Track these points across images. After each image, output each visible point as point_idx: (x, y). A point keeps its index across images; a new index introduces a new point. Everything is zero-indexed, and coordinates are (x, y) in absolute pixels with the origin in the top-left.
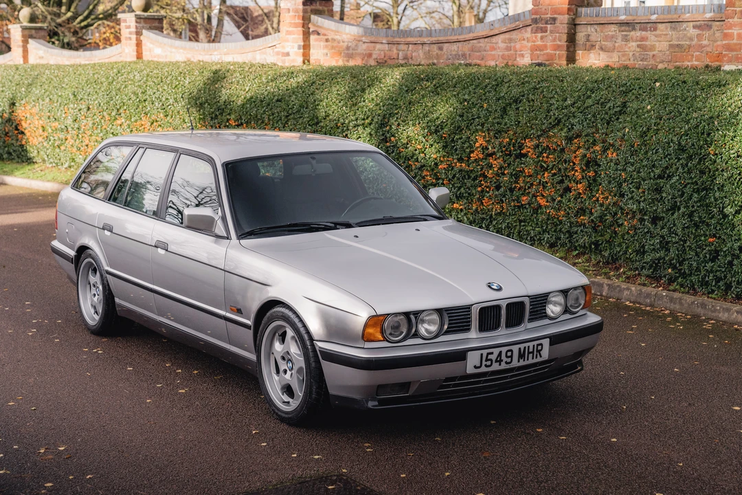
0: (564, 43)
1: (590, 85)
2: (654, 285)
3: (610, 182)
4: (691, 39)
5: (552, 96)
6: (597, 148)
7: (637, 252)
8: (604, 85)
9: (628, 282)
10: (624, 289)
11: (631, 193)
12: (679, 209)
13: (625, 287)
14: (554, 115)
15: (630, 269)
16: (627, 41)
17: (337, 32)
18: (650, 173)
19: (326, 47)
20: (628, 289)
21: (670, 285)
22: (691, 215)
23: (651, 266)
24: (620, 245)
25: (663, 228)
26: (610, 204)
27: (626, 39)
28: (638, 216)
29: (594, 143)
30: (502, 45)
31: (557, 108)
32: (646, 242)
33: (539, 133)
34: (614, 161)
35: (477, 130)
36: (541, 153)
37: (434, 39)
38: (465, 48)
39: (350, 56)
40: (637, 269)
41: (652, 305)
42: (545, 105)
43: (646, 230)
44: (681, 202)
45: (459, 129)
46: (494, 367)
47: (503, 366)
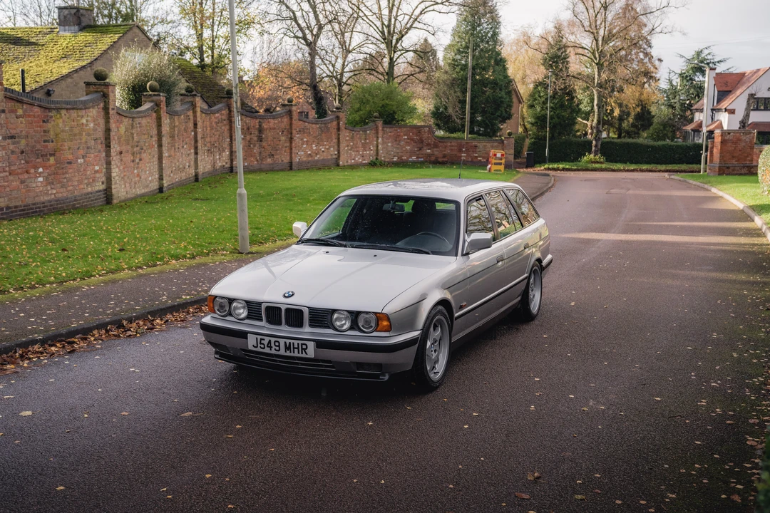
46: (267, 350)
47: (273, 352)
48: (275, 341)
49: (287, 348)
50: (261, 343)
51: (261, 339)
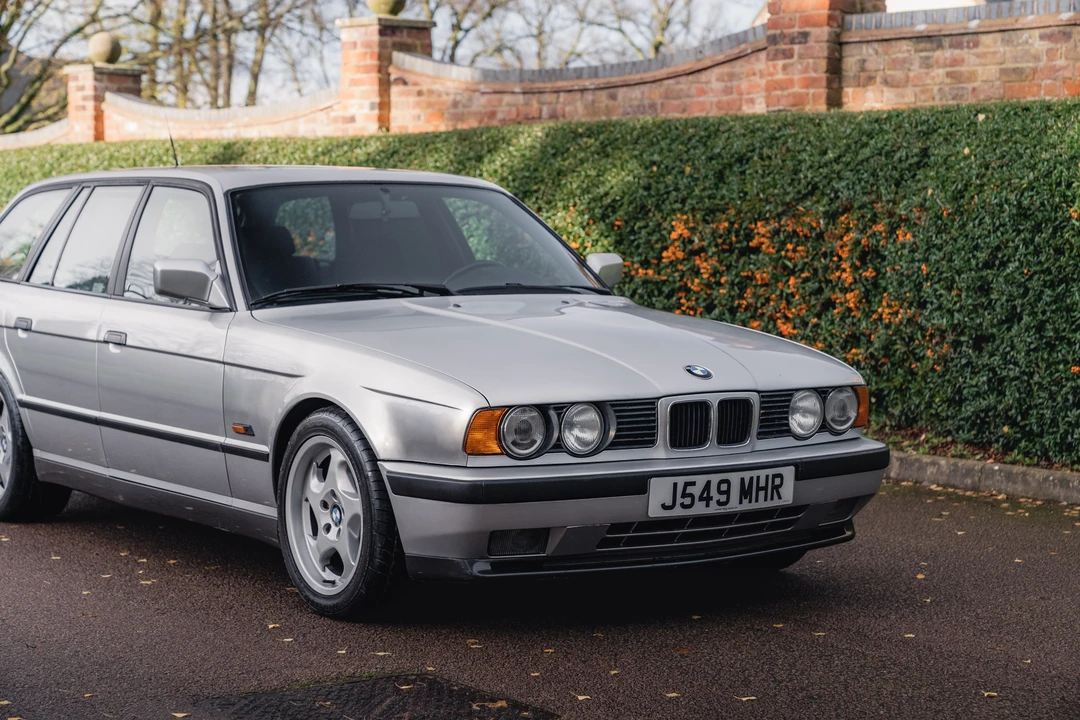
0: (822, 75)
1: (866, 126)
2: (978, 457)
3: (901, 284)
4: (1036, 58)
5: (802, 148)
6: (880, 227)
7: (950, 402)
8: (891, 125)
9: (935, 454)
10: (927, 464)
11: (938, 300)
12: (1020, 319)
13: (929, 461)
14: (806, 177)
15: (938, 435)
16: (929, 66)
17: (436, 78)
18: (969, 259)
19: (418, 104)
20: (933, 464)
21: (1006, 454)
22: (1040, 328)
23: (973, 425)
24: (919, 393)
25: (992, 355)
26: (901, 323)
27: (927, 64)
28: (950, 337)
29: (874, 220)
30: (717, 85)
31: (811, 167)
32: (965, 382)
33: (780, 209)
34: (908, 246)
35: (674, 211)
36: (784, 243)
37: (601, 81)
38: (655, 93)
39: (459, 118)
40: (949, 432)
41: (975, 489)
42: (789, 163)
43: (964, 361)
44: (1022, 305)
45: (643, 211)
46: (699, 509)
47: (713, 509)
48: (722, 482)
49: (745, 493)
50: (684, 495)
51: (687, 484)
